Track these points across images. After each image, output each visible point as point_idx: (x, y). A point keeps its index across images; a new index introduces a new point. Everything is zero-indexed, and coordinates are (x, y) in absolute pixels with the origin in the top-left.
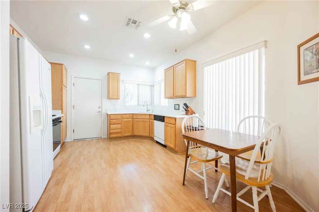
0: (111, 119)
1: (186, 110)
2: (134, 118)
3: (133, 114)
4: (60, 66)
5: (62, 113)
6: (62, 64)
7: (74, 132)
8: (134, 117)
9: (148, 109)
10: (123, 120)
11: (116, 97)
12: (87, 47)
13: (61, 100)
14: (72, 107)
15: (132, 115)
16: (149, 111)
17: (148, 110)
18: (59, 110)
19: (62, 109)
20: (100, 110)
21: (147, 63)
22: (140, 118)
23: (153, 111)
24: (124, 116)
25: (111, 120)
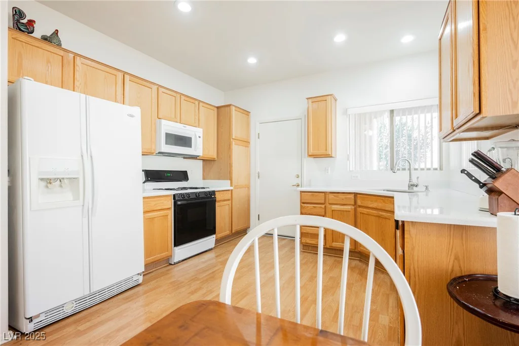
0: (303, 201)
1: (491, 191)
2: (360, 206)
3: (356, 194)
4: (229, 108)
5: (231, 185)
6: (229, 106)
7: (259, 219)
8: (359, 202)
9: (414, 181)
10: (330, 206)
11: (322, 152)
12: (252, 61)
13: (230, 164)
14: (257, 175)
15: (352, 196)
16: (415, 188)
17: (413, 185)
18: (227, 180)
19: (231, 179)
20: (298, 181)
21: (407, 39)
22: (371, 206)
23: (427, 187)
24: (331, 196)
25: (304, 203)
